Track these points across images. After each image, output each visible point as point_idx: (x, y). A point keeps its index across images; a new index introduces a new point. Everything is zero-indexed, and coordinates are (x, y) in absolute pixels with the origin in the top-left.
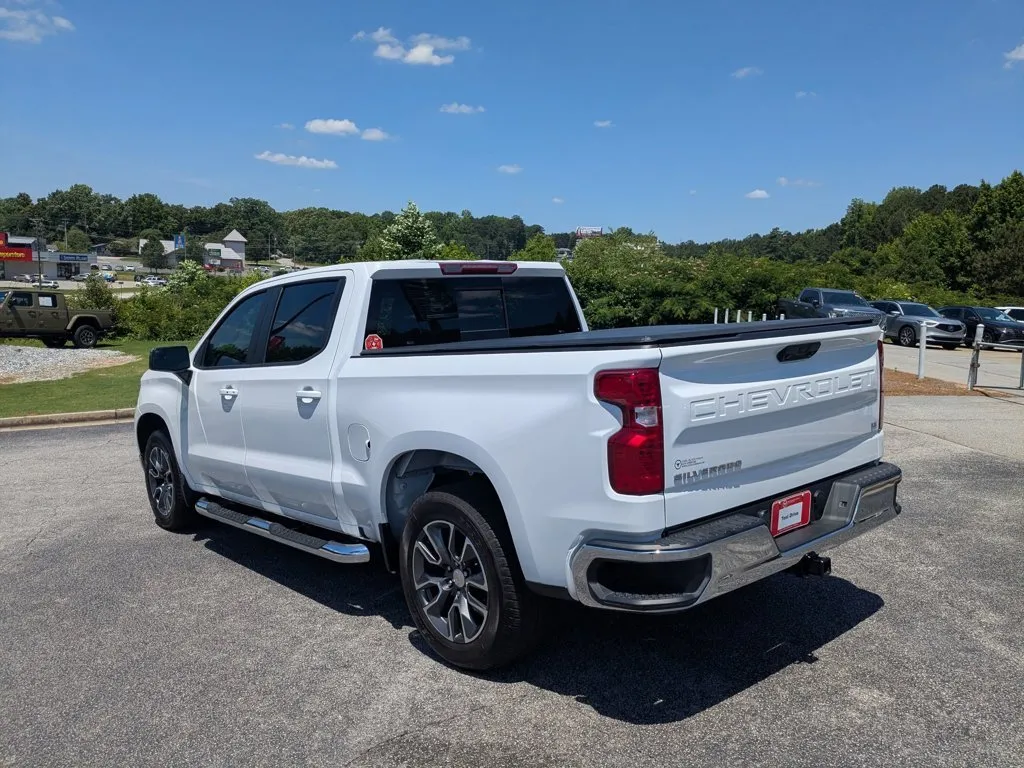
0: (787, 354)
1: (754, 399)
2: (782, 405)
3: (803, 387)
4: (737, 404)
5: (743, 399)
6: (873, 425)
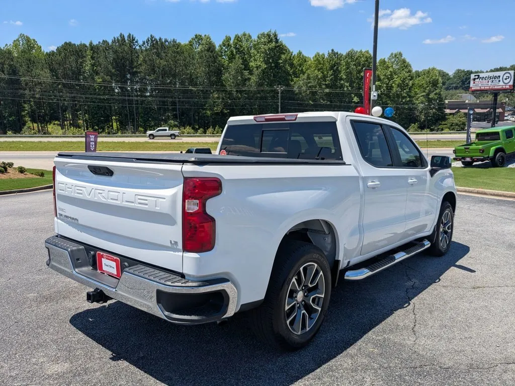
0: (96, 170)
1: (77, 190)
2: (89, 198)
3: (101, 192)
4: (71, 190)
5: (73, 187)
6: (173, 242)
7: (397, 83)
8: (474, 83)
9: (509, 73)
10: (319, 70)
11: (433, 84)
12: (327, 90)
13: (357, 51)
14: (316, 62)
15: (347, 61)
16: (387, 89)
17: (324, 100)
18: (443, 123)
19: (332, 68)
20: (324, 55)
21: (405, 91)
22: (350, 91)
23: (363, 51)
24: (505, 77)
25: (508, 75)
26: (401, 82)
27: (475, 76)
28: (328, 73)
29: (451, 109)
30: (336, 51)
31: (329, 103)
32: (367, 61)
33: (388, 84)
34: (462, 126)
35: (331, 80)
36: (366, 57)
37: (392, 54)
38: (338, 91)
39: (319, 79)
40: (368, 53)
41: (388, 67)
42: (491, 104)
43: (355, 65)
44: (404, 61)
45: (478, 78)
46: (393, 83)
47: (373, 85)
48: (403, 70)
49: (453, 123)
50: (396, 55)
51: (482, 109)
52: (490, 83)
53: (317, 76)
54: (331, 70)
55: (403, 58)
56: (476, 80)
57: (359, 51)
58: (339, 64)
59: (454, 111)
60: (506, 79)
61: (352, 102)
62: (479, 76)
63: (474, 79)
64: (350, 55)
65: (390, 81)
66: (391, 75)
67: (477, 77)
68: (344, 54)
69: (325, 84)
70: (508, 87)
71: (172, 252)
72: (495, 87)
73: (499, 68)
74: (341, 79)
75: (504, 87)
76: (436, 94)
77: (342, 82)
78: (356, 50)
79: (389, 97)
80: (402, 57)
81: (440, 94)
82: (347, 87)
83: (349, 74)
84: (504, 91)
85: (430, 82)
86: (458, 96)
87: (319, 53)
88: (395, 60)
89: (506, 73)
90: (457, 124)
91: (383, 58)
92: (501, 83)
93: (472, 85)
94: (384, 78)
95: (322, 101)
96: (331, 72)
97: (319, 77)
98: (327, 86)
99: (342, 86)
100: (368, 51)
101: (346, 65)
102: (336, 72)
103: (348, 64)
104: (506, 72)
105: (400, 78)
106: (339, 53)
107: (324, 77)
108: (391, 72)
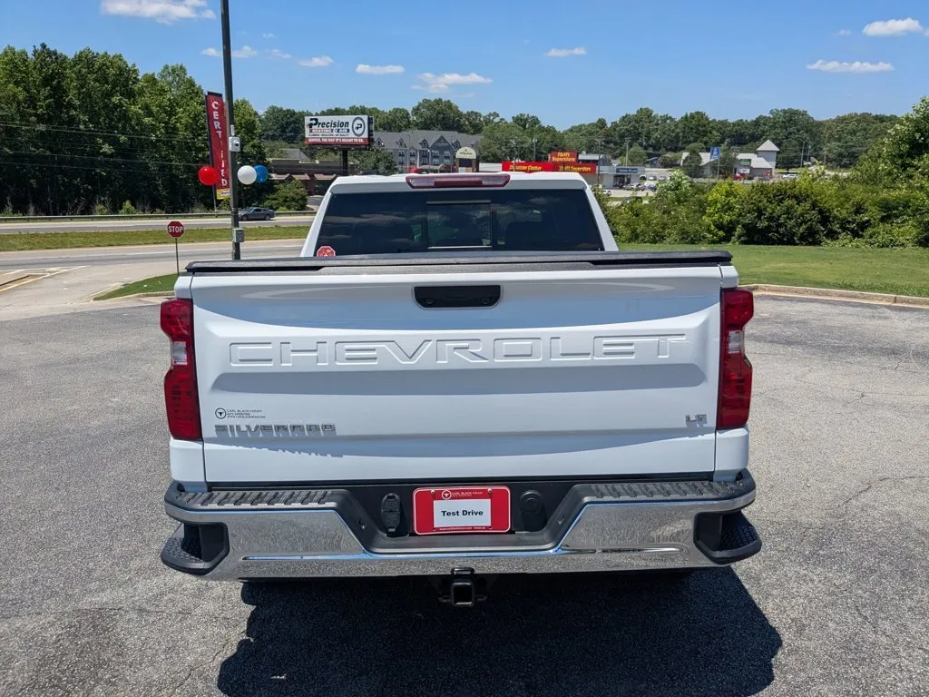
1: (350, 350)
2: (409, 364)
3: (462, 344)
6: (693, 418)
7: (183, 121)
8: (311, 131)
9: (361, 119)
10: (17, 83)
11: (247, 129)
12: (42, 127)
13: (98, 54)
14: (8, 67)
15: (80, 71)
16: (167, 131)
17: (37, 147)
18: (272, 196)
19: (47, 81)
20: (24, 52)
21: (200, 138)
22: (90, 131)
23: (111, 54)
24: (355, 126)
25: (359, 122)
26: (190, 121)
27: (311, 120)
28: (39, 92)
29: (279, 173)
30: (52, 49)
31: (48, 153)
32: (121, 75)
33: (166, 123)
34: (301, 202)
35: (48, 106)
36: (120, 68)
37: (166, 67)
38: (65, 129)
39: (19, 103)
40: (121, 60)
41: (162, 92)
42: (340, 168)
43: (96, 80)
44: (191, 83)
45: (315, 124)
46: (176, 122)
47: (230, 124)
48: (191, 98)
49: (287, 197)
50: (174, 71)
51: (325, 174)
52: (335, 133)
53: (15, 95)
54: (45, 86)
55: (188, 76)
56: (314, 127)
57: (101, 53)
58: (62, 76)
59: (283, 177)
60: (357, 128)
61: (99, 154)
62: (316, 120)
63: (311, 125)
64: (85, 60)
65: (170, 117)
66: (171, 106)
67: (314, 122)
68: (71, 56)
69: (36, 115)
70: (361, 141)
71: (687, 438)
72: (343, 140)
73: (333, 109)
74: (70, 106)
75: (356, 140)
76: (253, 146)
77: (73, 112)
78: (95, 50)
79: (173, 148)
80: (186, 74)
81: (260, 147)
82: (85, 123)
83: (86, 96)
84: (357, 146)
85: (241, 124)
86: (282, 152)
87: (14, 49)
88: (174, 80)
89: (356, 119)
90: (293, 199)
91: (150, 73)
92: (351, 134)
93: (307, 134)
94: (158, 111)
95: (33, 149)
96: (46, 91)
97: (21, 97)
98: (40, 119)
99: (72, 121)
100: (120, 55)
101: (78, 79)
102: (58, 92)
103: (81, 77)
104: (355, 116)
105: (187, 113)
106: (59, 52)
107: (32, 101)
108: (169, 100)
